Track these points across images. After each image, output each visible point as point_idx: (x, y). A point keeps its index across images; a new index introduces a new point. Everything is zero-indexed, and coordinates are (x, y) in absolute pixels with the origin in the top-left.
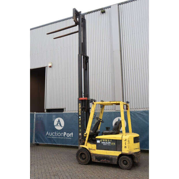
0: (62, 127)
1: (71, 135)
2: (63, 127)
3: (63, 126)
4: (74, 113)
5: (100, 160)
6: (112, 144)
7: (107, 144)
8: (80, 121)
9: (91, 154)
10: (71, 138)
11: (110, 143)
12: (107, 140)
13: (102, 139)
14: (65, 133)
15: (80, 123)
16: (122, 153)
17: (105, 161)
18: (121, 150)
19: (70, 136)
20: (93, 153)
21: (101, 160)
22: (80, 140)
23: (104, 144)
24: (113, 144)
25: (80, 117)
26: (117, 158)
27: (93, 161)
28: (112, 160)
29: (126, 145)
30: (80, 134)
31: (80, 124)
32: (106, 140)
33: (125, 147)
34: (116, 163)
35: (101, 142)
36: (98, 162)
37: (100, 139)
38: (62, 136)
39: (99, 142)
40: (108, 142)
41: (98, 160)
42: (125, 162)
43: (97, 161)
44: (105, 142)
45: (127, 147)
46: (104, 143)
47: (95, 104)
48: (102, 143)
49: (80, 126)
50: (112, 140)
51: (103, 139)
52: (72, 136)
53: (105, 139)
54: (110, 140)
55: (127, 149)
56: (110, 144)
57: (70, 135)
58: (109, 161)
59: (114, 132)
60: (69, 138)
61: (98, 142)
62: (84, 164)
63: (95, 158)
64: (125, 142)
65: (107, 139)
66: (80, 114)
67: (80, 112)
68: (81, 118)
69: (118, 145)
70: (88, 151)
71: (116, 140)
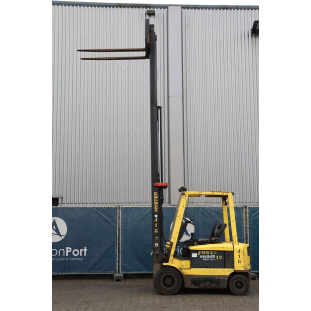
0: (61, 236)
1: (83, 252)
2: (63, 237)
3: (65, 234)
4: (92, 209)
5: (199, 285)
6: (217, 258)
7: (209, 258)
8: (156, 222)
9: (184, 277)
10: (82, 259)
11: (214, 256)
12: (210, 253)
13: (200, 251)
14: (68, 250)
15: (156, 226)
16: (234, 270)
17: (207, 285)
18: (233, 267)
19: (81, 255)
20: (187, 274)
21: (201, 285)
22: (157, 255)
23: (204, 259)
24: (219, 258)
25: (156, 216)
26: (227, 279)
27: (186, 287)
28: (219, 282)
29: (240, 259)
30: (156, 244)
31: (156, 228)
32: (208, 253)
33: (239, 261)
34: (225, 287)
35: (199, 255)
36: (196, 287)
37: (196, 251)
38: (62, 256)
39: (196, 256)
40: (210, 255)
41: (196, 285)
42: (239, 284)
43: (193, 287)
44: (206, 255)
45: (242, 261)
46: (203, 256)
47: (187, 196)
48: (201, 257)
49: (156, 231)
50: (218, 251)
51: (202, 251)
52: (85, 255)
53: (205, 251)
54: (214, 251)
55: (242, 264)
56: (213, 258)
57: (79, 252)
58: (214, 285)
59: (217, 239)
60: (79, 259)
61: (194, 255)
62: (171, 295)
63: (190, 282)
64: (239, 254)
65: (209, 251)
66: (156, 211)
67: (156, 206)
68: (158, 217)
69: (227, 258)
70: (177, 272)
71: (224, 252)
